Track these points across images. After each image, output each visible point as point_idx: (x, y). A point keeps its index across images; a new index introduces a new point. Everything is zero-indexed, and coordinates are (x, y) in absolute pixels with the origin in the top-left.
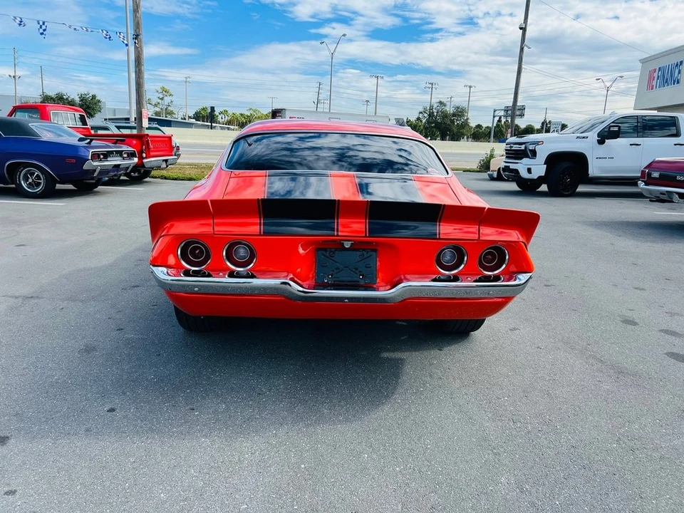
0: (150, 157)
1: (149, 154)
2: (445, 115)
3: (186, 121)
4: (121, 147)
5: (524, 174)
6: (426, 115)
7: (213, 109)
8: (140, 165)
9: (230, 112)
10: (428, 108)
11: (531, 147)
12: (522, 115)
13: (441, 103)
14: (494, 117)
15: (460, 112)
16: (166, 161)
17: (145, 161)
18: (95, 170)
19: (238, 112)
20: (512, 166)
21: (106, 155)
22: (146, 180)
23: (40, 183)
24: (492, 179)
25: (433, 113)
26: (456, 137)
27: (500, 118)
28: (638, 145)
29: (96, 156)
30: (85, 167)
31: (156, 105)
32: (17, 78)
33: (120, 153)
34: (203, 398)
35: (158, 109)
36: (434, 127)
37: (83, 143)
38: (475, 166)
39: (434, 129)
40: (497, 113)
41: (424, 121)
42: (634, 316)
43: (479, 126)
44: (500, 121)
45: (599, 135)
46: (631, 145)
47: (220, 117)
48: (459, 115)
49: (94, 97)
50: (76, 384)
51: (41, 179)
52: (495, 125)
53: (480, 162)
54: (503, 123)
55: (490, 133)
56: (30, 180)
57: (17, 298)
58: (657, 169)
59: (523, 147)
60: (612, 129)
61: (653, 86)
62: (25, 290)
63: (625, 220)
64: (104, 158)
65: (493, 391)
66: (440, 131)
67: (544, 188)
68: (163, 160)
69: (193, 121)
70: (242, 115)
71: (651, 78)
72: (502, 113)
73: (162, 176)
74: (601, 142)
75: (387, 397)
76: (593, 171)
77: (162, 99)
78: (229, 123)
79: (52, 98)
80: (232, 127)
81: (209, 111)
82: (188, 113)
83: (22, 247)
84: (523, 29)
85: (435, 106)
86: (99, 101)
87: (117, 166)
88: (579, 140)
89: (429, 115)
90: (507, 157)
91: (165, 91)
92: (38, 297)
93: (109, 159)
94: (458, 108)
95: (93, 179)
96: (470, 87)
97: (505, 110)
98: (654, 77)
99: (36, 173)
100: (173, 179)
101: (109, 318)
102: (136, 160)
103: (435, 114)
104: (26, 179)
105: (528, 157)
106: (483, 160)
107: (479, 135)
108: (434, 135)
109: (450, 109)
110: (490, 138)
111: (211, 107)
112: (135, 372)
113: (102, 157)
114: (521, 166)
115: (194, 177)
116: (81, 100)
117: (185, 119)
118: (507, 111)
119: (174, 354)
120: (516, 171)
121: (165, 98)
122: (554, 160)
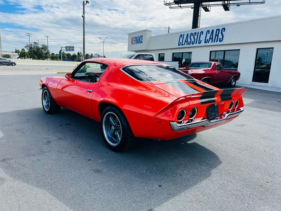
2: (38, 49)
6: (28, 48)
10: (29, 45)
12: (73, 50)
13: (35, 43)
14: (61, 50)
15: (45, 47)
25: (32, 47)
36: (33, 53)
40: (62, 48)
43: (53, 54)
48: (44, 49)
61: (133, 43)
66: (37, 55)
71: (132, 41)
84: (84, 17)
85: (32, 44)
89: (30, 48)
94: (44, 45)
96: (47, 37)
97: (66, 48)
107: (54, 57)
108: (34, 57)
109: (40, 46)
118: (67, 48)
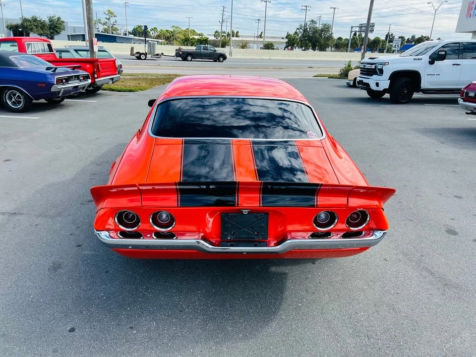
0: (100, 77)
1: (99, 75)
2: (315, 31)
3: (127, 37)
4: (78, 72)
5: (373, 87)
6: (301, 31)
7: (146, 27)
8: (93, 83)
9: (159, 29)
10: (303, 25)
11: (380, 67)
12: (372, 31)
13: (313, 21)
14: (351, 32)
15: (327, 28)
16: (112, 79)
17: (97, 80)
18: (59, 92)
19: (164, 29)
20: (365, 81)
21: (68, 80)
22: (98, 92)
23: (21, 101)
24: (349, 86)
25: (307, 29)
26: (323, 48)
27: (356, 32)
28: (458, 65)
29: (60, 81)
30: (53, 89)
31: (104, 24)
32: (3, 5)
33: (77, 77)
34: (139, 316)
35: (106, 27)
37: (50, 72)
38: (337, 73)
39: (307, 41)
40: (354, 28)
41: (300, 35)
42: (455, 226)
43: (340, 39)
44: (355, 34)
45: (430, 57)
46: (453, 65)
47: (151, 33)
48: (325, 31)
49: (59, 19)
50: (46, 304)
51: (21, 99)
52: (352, 37)
53: (341, 71)
54: (357, 36)
55: (348, 44)
56: (13, 100)
57: (4, 214)
58: (472, 90)
59: (373, 67)
60: (440, 53)
61: (470, 15)
62: (10, 207)
63: (447, 127)
64: (66, 82)
65: (353, 306)
66: (311, 43)
67: (387, 96)
68: (110, 79)
69: (132, 36)
70: (167, 31)
71: (470, 9)
72: (357, 29)
73: (110, 88)
74: (431, 63)
75: (274, 313)
76: (424, 85)
77: (109, 19)
78: (158, 37)
79: (29, 20)
80: (160, 41)
81: (143, 28)
82: (128, 29)
83: (8, 162)
85: (308, 24)
86: (63, 22)
87: (76, 87)
88: (415, 61)
89: (304, 31)
90: (361, 73)
91: (111, 13)
92: (19, 214)
93: (69, 82)
94: (325, 25)
95: (59, 97)
96: (335, 9)
97: (360, 27)
98: (472, 8)
99: (17, 94)
100: (118, 91)
101: (71, 235)
102: (90, 81)
103: (308, 30)
104: (10, 99)
105: (377, 74)
106: (343, 69)
107: (340, 45)
108: (307, 46)
109: (319, 26)
110: (347, 47)
111: (145, 26)
112: (90, 290)
113: (64, 81)
114: (372, 81)
115: (133, 89)
116: (50, 21)
117: (126, 35)
118: (362, 27)
119: (118, 271)
120: (368, 85)
121: (111, 19)
122: (396, 76)
